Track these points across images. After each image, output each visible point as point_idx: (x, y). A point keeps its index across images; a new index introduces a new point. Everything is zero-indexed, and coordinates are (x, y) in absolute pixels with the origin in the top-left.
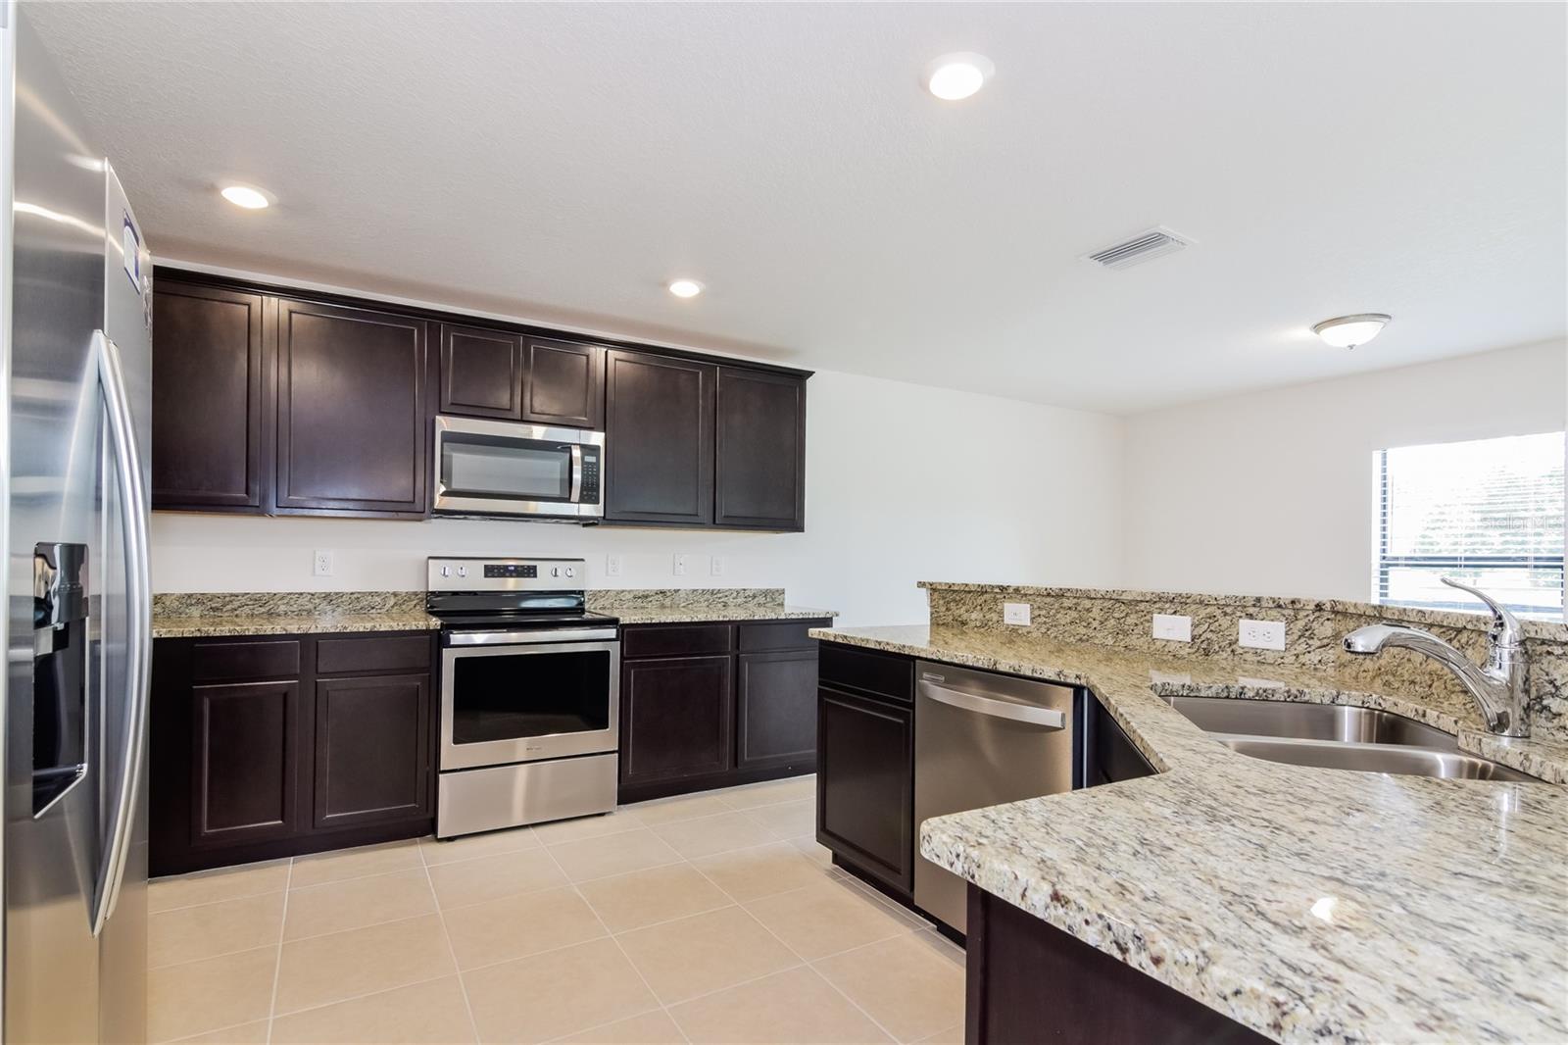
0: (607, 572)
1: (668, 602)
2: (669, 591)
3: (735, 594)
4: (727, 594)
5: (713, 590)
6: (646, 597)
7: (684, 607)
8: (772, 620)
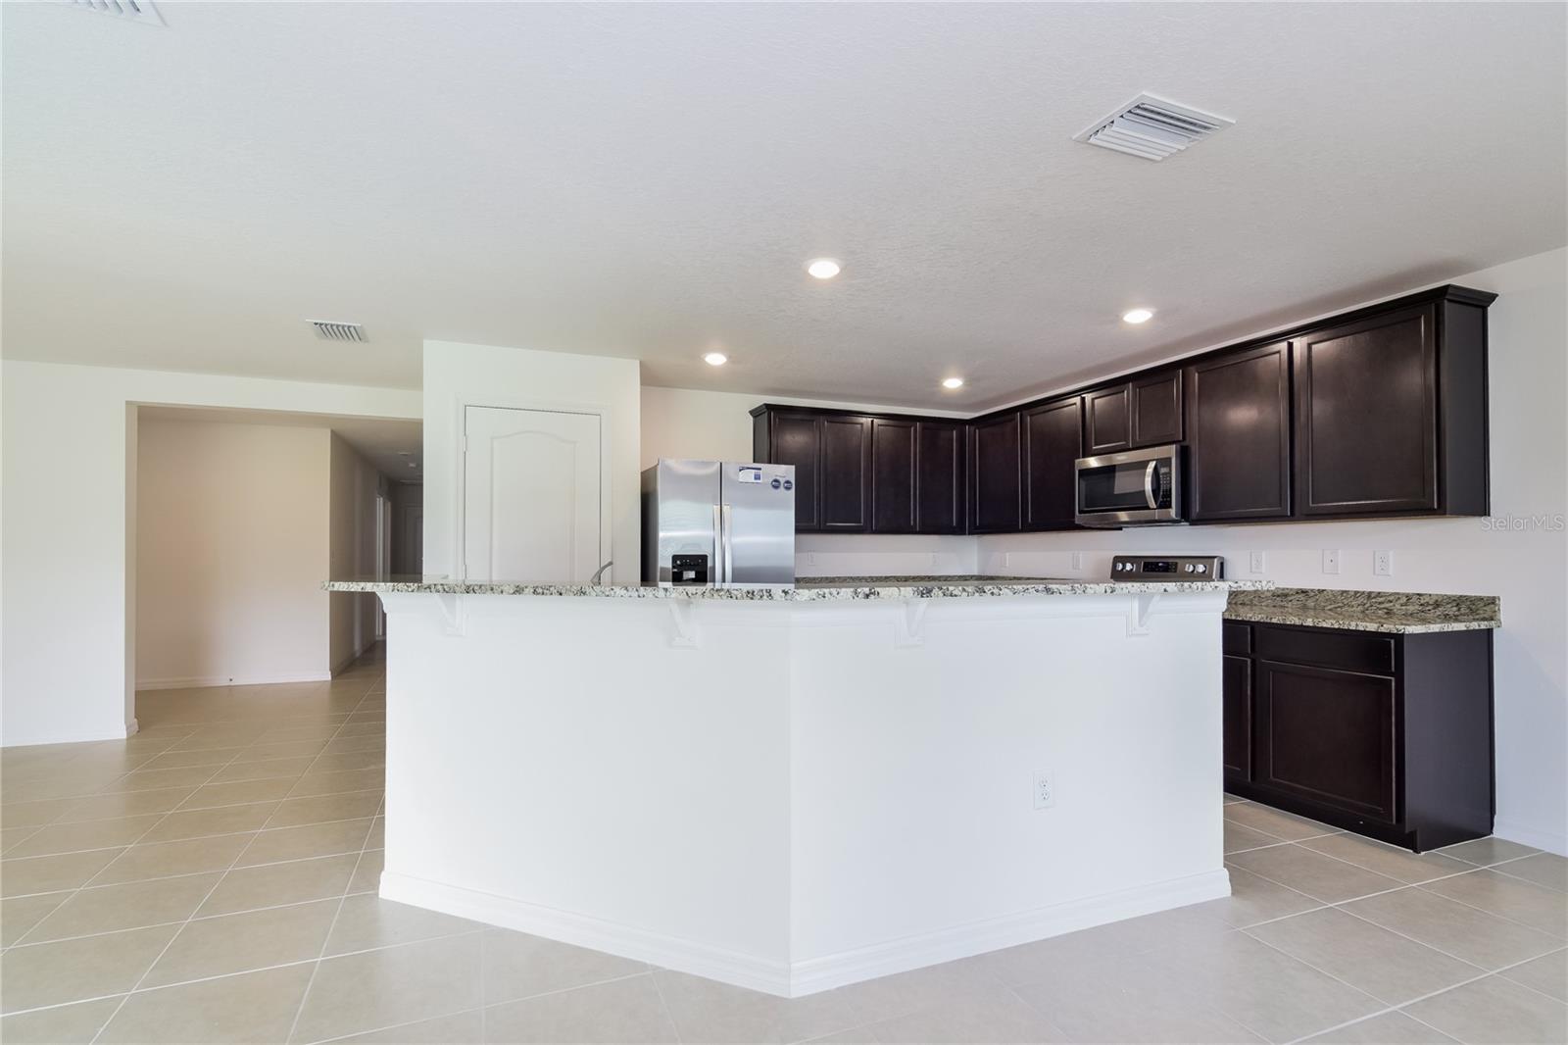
0: (1251, 568)
1: (1311, 603)
2: (1312, 590)
3: (1405, 599)
4: (1391, 598)
5: (1370, 593)
6: (1286, 595)
7: (1330, 610)
8: (1294, 625)
